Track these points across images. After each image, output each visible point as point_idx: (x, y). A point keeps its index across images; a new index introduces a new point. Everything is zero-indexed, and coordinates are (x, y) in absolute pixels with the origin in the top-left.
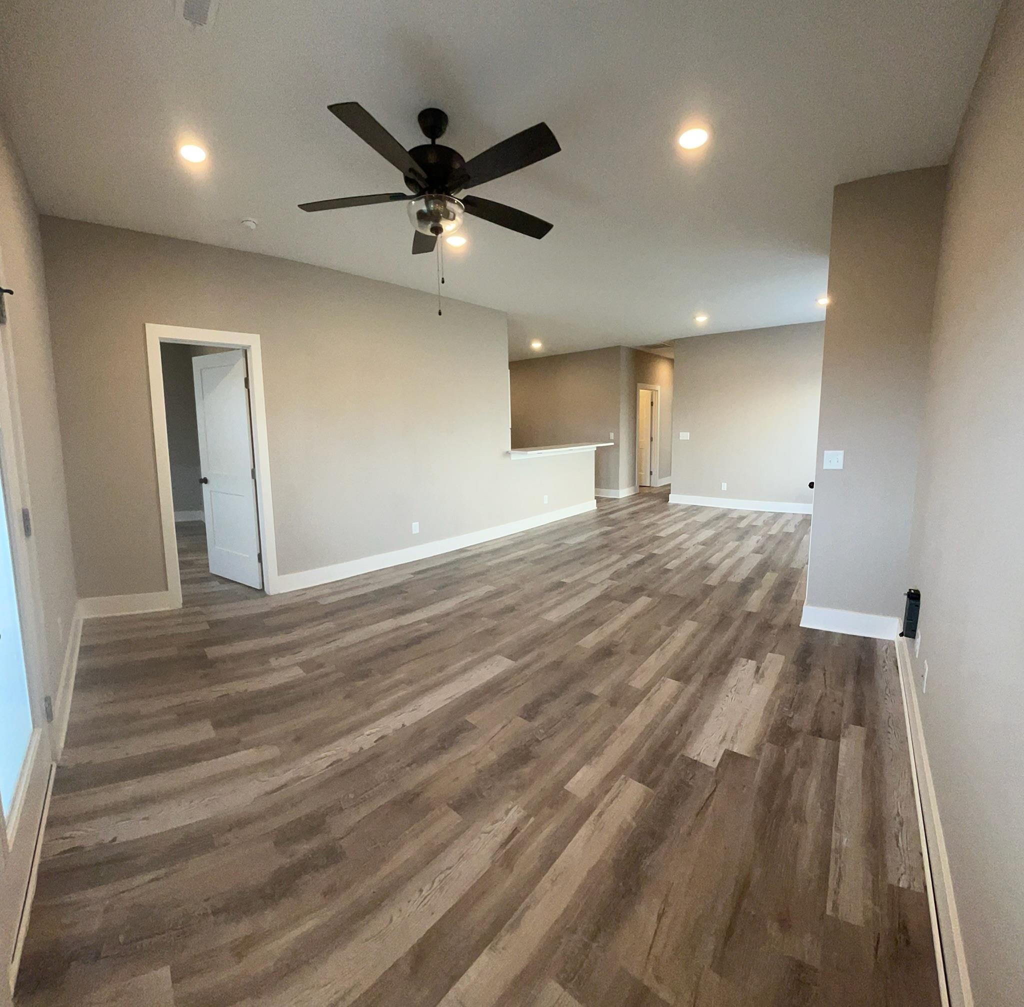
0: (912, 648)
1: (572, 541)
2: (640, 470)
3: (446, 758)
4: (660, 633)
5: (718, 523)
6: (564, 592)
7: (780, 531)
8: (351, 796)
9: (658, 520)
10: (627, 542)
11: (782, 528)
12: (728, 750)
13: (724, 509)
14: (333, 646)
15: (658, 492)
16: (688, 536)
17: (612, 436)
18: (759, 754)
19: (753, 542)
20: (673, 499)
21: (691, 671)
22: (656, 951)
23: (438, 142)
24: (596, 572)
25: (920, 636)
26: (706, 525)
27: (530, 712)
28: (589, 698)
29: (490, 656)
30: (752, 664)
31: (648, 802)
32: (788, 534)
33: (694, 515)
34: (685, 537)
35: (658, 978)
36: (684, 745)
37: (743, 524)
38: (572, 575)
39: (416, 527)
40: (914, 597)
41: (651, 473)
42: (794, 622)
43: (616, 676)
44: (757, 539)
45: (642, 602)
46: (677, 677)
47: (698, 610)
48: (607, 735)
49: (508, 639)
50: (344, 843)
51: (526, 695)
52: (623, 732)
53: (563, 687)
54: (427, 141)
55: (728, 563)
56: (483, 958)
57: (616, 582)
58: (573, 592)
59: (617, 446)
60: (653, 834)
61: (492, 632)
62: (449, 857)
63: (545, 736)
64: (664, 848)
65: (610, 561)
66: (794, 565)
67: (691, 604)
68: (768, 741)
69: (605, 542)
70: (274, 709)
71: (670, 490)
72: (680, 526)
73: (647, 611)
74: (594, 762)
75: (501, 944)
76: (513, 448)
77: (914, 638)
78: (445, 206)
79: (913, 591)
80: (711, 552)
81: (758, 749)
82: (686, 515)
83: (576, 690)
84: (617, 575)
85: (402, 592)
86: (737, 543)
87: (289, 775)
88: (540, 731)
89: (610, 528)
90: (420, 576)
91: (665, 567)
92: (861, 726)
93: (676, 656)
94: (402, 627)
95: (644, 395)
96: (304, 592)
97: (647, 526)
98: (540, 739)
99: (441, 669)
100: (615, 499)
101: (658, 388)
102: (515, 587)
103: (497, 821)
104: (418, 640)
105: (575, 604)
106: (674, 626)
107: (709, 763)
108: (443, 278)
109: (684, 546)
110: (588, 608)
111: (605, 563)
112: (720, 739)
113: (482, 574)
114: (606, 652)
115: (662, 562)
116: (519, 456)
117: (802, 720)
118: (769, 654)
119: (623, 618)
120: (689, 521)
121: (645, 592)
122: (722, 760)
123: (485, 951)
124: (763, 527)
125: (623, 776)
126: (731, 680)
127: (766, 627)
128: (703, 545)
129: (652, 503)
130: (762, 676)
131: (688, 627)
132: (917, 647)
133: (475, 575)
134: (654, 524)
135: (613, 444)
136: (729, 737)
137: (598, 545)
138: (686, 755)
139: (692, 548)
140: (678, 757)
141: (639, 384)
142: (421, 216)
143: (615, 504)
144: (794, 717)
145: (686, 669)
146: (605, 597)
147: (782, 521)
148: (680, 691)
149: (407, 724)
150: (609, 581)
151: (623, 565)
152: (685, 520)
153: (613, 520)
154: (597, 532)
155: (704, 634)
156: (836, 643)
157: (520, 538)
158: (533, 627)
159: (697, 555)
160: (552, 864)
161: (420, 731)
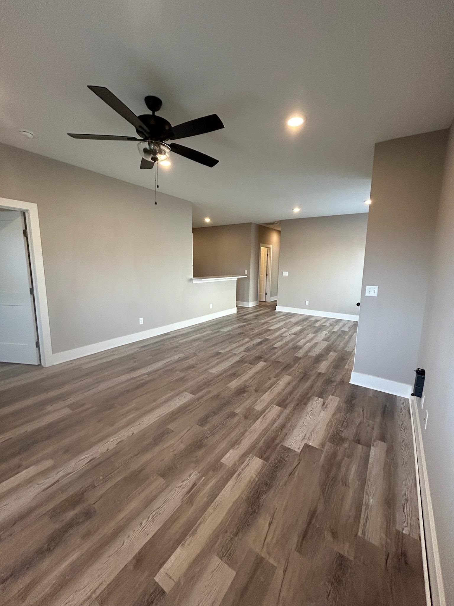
0: (419, 403)
1: (225, 330)
2: (260, 292)
3: (157, 449)
4: (271, 381)
5: (304, 323)
6: (221, 357)
7: (339, 330)
8: (101, 478)
9: (270, 320)
10: (253, 332)
11: (341, 328)
12: (307, 444)
13: (307, 315)
14: (91, 392)
15: (269, 304)
16: (286, 329)
17: (246, 272)
18: (323, 448)
19: (323, 334)
20: (278, 309)
21: (287, 402)
22: (268, 540)
23: (156, 114)
24: (237, 347)
25: (424, 397)
26: (296, 324)
27: (203, 422)
28: (233, 415)
29: (181, 392)
30: (321, 400)
31: (264, 468)
32: (344, 332)
33: (290, 318)
34: (284, 330)
35: (269, 553)
36: (283, 440)
37: (317, 325)
38: (224, 349)
39: (141, 321)
40: (421, 373)
41: (266, 294)
42: (345, 381)
43: (247, 403)
44: (325, 333)
45: (261, 364)
46: (279, 405)
47: (291, 370)
48: (243, 434)
49: (190, 384)
50: (96, 506)
51: (200, 413)
52: (251, 433)
53: (220, 408)
54: (150, 113)
55: (309, 345)
56: (178, 550)
57: (247, 353)
58: (225, 357)
59: (248, 278)
60: (266, 484)
61: (182, 380)
62: (158, 503)
63: (210, 434)
64: (272, 491)
65: (244, 342)
66: (347, 349)
67: (288, 367)
68: (328, 441)
69: (241, 331)
70: (49, 437)
71: (276, 304)
72: (282, 324)
73: (264, 369)
74: (236, 448)
75: (187, 542)
76: (193, 277)
77: (421, 397)
78: (160, 147)
79: (420, 370)
80: (299, 339)
81: (323, 445)
82: (285, 318)
83: (226, 411)
84: (247, 350)
85: (134, 358)
86: (314, 335)
87: (61, 474)
88: (208, 432)
89: (244, 324)
90: (144, 349)
91: (274, 346)
92: (384, 442)
93: (279, 394)
94: (133, 378)
95: (263, 250)
96: (71, 362)
97: (264, 324)
98: (208, 436)
99: (154, 401)
100: (247, 307)
101: (271, 246)
102: (195, 354)
103: (184, 481)
104: (142, 385)
105: (226, 365)
106: (278, 378)
107: (296, 450)
108: (158, 185)
109: (284, 335)
110: (232, 367)
111: (241, 343)
112: (302, 438)
113: (177, 347)
114: (242, 391)
115: (271, 344)
116: (197, 281)
117: (349, 433)
118: (330, 396)
119: (251, 373)
120: (287, 321)
121: (263, 359)
122: (303, 448)
123: (179, 547)
124: (329, 327)
125: (251, 455)
126: (309, 408)
127: (329, 382)
128: (295, 335)
129: (266, 311)
130: (326, 407)
131: (286, 379)
132: (423, 403)
133: (174, 348)
134: (267, 322)
135: (246, 277)
136: (307, 436)
137: (237, 333)
138: (284, 445)
139: (289, 335)
140: (279, 446)
141: (261, 244)
142: (146, 151)
143: (247, 310)
144: (344, 431)
145: (284, 401)
146: (241, 361)
147: (341, 324)
148: (281, 412)
149: (135, 433)
150: (244, 353)
151: (251, 344)
152: (284, 320)
153: (246, 319)
154: (237, 326)
155: (294, 383)
156: (371, 395)
157: (196, 328)
158: (204, 376)
159: (292, 340)
160: (214, 500)
161: (143, 435)
